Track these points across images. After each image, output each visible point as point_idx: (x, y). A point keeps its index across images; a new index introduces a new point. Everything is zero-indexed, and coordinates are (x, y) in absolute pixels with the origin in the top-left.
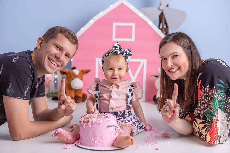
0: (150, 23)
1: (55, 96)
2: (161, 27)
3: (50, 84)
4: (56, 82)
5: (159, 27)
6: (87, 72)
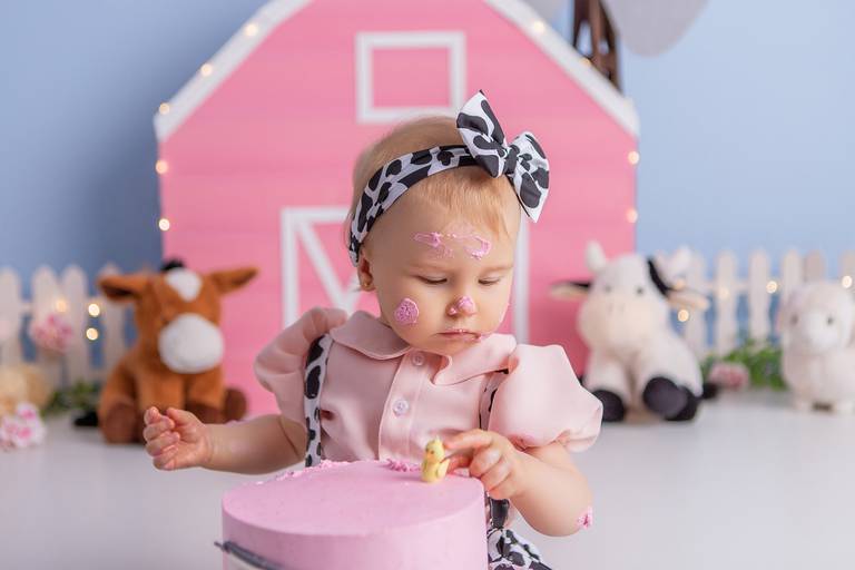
0: (537, 29)
2: (585, 46)
4: (92, 334)
6: (242, 279)
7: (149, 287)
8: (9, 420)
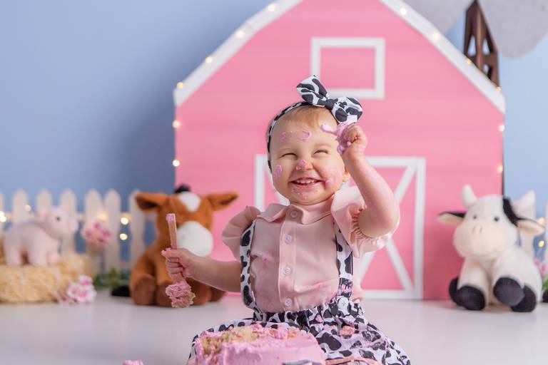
0: (435, 37)
1: (122, 283)
2: (472, 50)
3: (106, 246)
4: (124, 237)
5: (466, 52)
6: (227, 200)
7: (167, 202)
8: (74, 285)
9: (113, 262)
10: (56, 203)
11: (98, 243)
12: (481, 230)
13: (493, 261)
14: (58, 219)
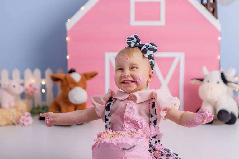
1: (43, 111)
3: (35, 95)
4: (43, 91)
5: (202, 3)
6: (93, 75)
7: (66, 78)
8: (23, 117)
9: (38, 102)
10: (11, 78)
11: (31, 94)
12: (211, 88)
13: (216, 102)
14: (14, 86)
